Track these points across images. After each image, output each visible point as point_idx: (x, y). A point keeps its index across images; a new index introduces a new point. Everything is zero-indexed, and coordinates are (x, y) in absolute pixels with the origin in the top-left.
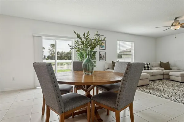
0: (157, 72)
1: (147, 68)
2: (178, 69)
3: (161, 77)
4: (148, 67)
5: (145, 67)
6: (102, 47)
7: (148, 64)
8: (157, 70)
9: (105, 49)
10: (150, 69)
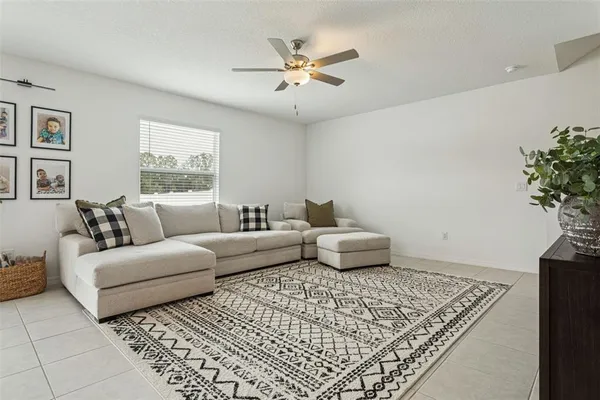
0: (288, 235)
1: (252, 225)
2: (352, 225)
3: (296, 253)
4: (258, 220)
5: (246, 221)
6: (47, 140)
7: (262, 208)
8: (284, 228)
9: (66, 147)
10: (263, 225)
